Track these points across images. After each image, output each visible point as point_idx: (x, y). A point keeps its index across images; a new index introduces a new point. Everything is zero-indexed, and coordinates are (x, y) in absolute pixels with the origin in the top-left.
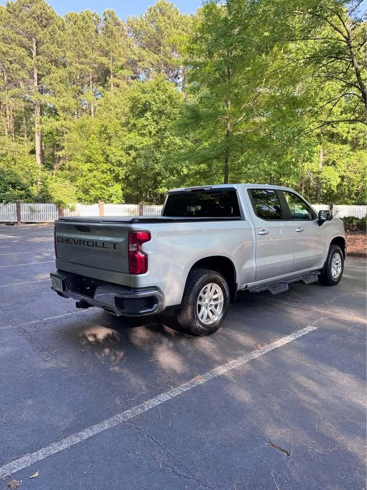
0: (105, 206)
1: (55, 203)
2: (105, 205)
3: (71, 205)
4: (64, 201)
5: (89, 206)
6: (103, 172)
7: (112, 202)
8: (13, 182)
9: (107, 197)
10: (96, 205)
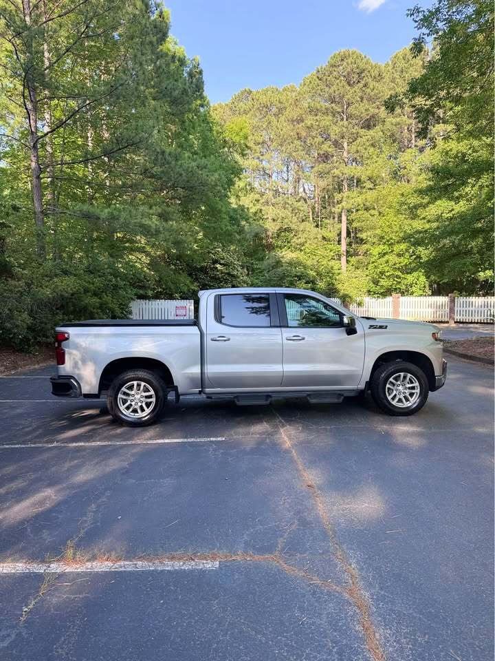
0: (403, 299)
1: (340, 298)
2: (401, 298)
3: (358, 299)
4: (351, 294)
5: (380, 300)
6: (399, 255)
7: (412, 294)
8: (298, 274)
9: (404, 287)
10: (389, 299)
